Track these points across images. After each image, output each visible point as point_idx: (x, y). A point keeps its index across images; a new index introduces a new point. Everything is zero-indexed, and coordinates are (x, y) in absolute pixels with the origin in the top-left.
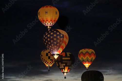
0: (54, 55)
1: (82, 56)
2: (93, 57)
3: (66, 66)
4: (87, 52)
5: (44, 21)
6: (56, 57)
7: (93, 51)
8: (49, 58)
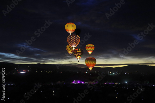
0: (73, 48)
1: (87, 48)
2: (93, 49)
3: (79, 55)
4: (90, 46)
5: (68, 30)
6: (74, 49)
7: (93, 45)
8: (71, 49)
